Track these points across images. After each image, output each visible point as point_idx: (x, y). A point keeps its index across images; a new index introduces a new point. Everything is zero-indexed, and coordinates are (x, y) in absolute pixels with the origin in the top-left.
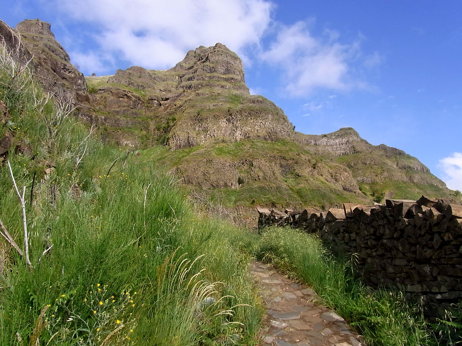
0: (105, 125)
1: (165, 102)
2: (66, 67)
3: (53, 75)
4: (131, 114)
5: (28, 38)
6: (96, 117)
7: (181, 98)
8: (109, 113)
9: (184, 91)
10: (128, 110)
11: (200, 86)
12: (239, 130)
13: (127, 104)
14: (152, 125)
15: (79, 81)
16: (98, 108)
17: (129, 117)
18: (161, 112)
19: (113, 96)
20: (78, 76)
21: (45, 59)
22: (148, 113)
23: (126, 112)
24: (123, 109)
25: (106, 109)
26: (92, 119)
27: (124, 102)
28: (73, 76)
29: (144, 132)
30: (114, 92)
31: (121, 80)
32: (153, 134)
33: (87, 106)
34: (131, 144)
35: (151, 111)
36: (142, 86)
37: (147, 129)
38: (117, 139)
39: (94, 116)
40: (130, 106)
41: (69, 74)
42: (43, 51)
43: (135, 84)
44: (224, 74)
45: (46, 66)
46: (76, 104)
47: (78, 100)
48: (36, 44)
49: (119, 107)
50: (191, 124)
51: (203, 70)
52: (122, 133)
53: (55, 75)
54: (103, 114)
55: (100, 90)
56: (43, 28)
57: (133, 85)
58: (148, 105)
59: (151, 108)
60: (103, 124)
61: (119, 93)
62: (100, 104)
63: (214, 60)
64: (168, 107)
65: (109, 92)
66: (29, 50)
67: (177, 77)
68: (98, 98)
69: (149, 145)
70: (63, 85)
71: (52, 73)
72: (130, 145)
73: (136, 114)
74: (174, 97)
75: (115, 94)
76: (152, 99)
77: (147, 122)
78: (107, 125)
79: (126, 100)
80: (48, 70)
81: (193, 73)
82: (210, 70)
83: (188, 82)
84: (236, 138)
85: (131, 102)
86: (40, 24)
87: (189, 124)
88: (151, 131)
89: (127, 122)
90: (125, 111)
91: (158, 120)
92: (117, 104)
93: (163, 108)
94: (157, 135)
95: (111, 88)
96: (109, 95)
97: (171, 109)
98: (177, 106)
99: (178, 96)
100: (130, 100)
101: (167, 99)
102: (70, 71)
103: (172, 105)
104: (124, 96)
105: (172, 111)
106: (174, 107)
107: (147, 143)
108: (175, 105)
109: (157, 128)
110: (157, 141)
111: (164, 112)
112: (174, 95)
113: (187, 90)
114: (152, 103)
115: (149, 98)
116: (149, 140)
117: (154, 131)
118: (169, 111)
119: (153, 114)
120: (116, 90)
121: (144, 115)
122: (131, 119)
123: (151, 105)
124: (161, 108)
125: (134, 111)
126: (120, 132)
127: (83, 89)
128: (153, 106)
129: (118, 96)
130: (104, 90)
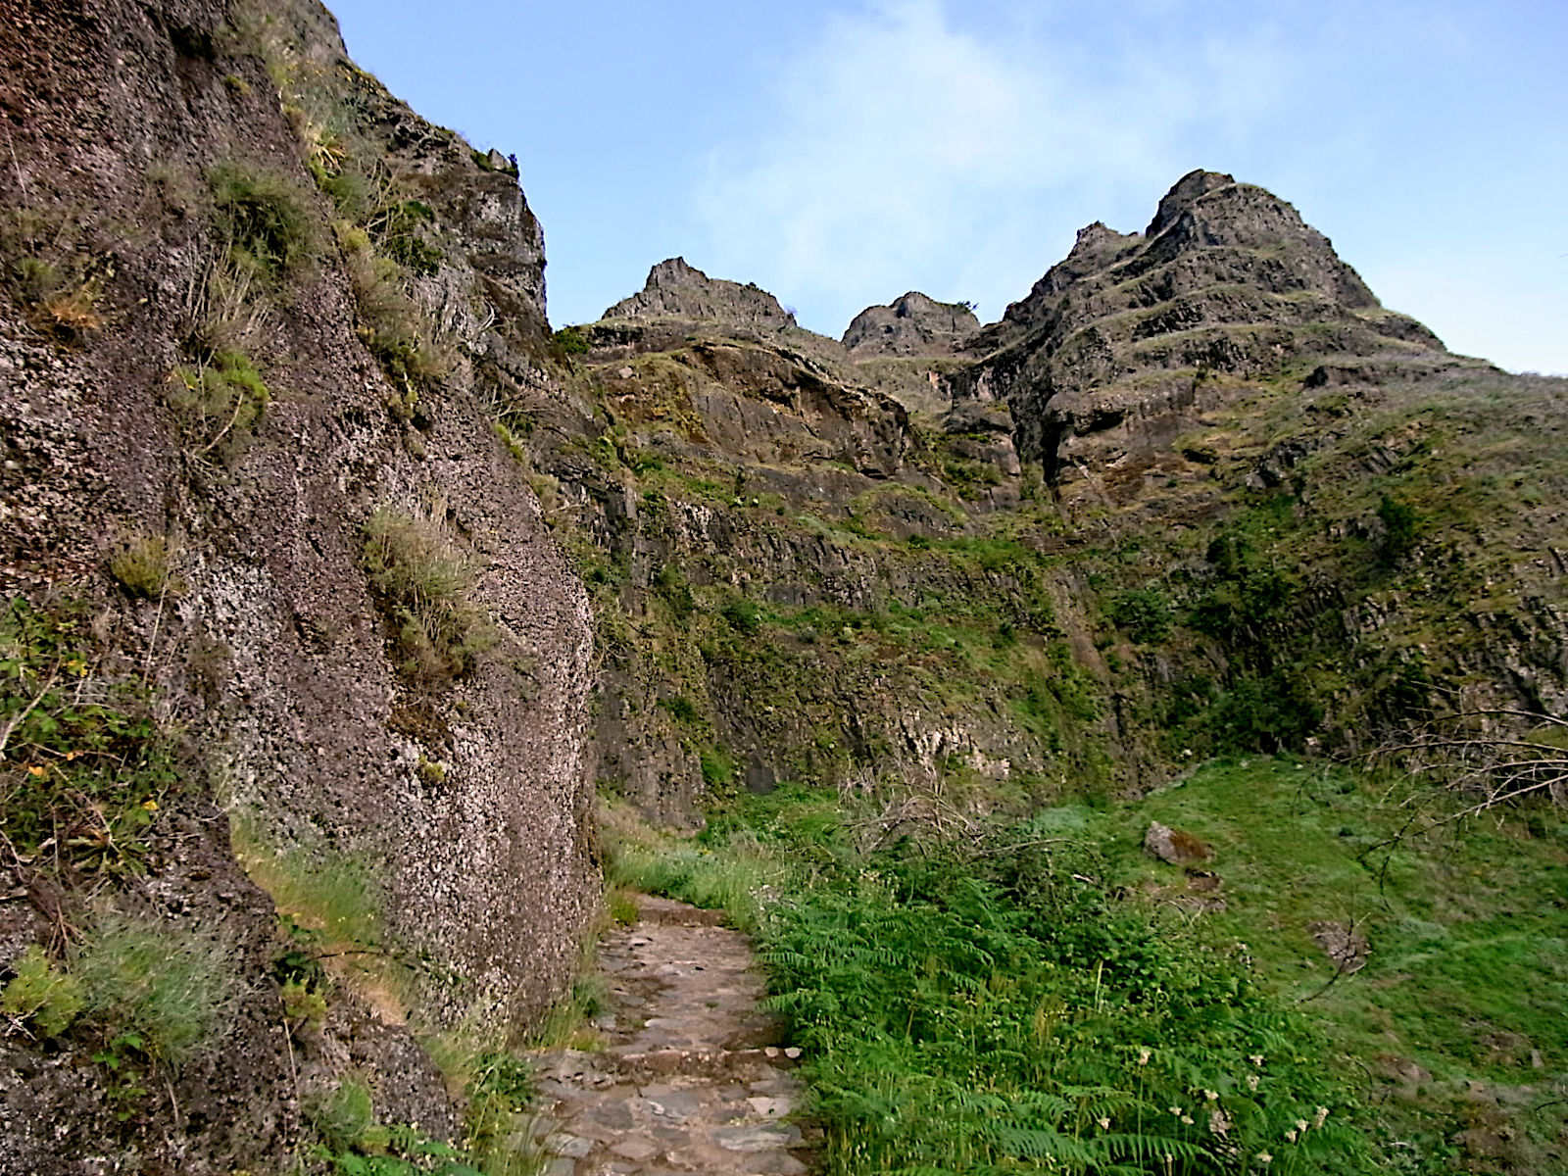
0: (728, 579)
1: (1096, 441)
4: (887, 516)
6: (652, 503)
7: (1207, 417)
8: (740, 480)
9: (1201, 376)
10: (856, 488)
13: (827, 444)
15: (493, 210)
16: (641, 441)
18: (1095, 508)
19: (718, 376)
20: (474, 173)
22: (992, 520)
23: (846, 497)
24: (822, 469)
25: (705, 455)
26: (618, 521)
27: (800, 427)
28: (430, 167)
29: (1034, 657)
32: (1101, 672)
33: (577, 404)
34: (988, 753)
35: (1006, 507)
37: (1041, 626)
38: (853, 710)
39: (632, 496)
40: (860, 455)
46: (491, 358)
49: (786, 456)
52: (882, 654)
54: (699, 487)
55: (605, 335)
58: (964, 466)
60: (708, 572)
61: (756, 362)
62: (654, 417)
64: (1134, 472)
65: (685, 353)
67: (934, 379)
69: (1106, 760)
72: (979, 759)
73: (914, 514)
74: (1157, 406)
75: (735, 363)
76: (986, 425)
77: (1029, 575)
78: (743, 584)
79: (811, 418)
85: (858, 430)
88: (1079, 647)
89: (884, 572)
90: (835, 485)
91: (1095, 566)
92: (767, 437)
93: (1097, 479)
94: (1152, 679)
95: (696, 328)
96: (688, 371)
97: (1172, 485)
98: (1222, 461)
99: (1183, 400)
100: (847, 418)
101: (1105, 420)
102: (403, 130)
103: (1162, 460)
104: (792, 387)
105: (1189, 493)
106: (1195, 467)
107: (1086, 749)
108: (1192, 455)
109: (1119, 625)
110: (1167, 727)
111: (1120, 504)
112: (1149, 397)
113: (1211, 372)
114: (991, 452)
115: (947, 424)
116: (1090, 719)
117: (1100, 648)
118: (1162, 495)
119: (1038, 522)
120: (732, 342)
121: (967, 525)
122: (903, 554)
123: (985, 466)
124: (1084, 484)
125: (899, 492)
126: (864, 649)
127: (528, 266)
128: (1006, 473)
129: (751, 378)
130: (636, 335)
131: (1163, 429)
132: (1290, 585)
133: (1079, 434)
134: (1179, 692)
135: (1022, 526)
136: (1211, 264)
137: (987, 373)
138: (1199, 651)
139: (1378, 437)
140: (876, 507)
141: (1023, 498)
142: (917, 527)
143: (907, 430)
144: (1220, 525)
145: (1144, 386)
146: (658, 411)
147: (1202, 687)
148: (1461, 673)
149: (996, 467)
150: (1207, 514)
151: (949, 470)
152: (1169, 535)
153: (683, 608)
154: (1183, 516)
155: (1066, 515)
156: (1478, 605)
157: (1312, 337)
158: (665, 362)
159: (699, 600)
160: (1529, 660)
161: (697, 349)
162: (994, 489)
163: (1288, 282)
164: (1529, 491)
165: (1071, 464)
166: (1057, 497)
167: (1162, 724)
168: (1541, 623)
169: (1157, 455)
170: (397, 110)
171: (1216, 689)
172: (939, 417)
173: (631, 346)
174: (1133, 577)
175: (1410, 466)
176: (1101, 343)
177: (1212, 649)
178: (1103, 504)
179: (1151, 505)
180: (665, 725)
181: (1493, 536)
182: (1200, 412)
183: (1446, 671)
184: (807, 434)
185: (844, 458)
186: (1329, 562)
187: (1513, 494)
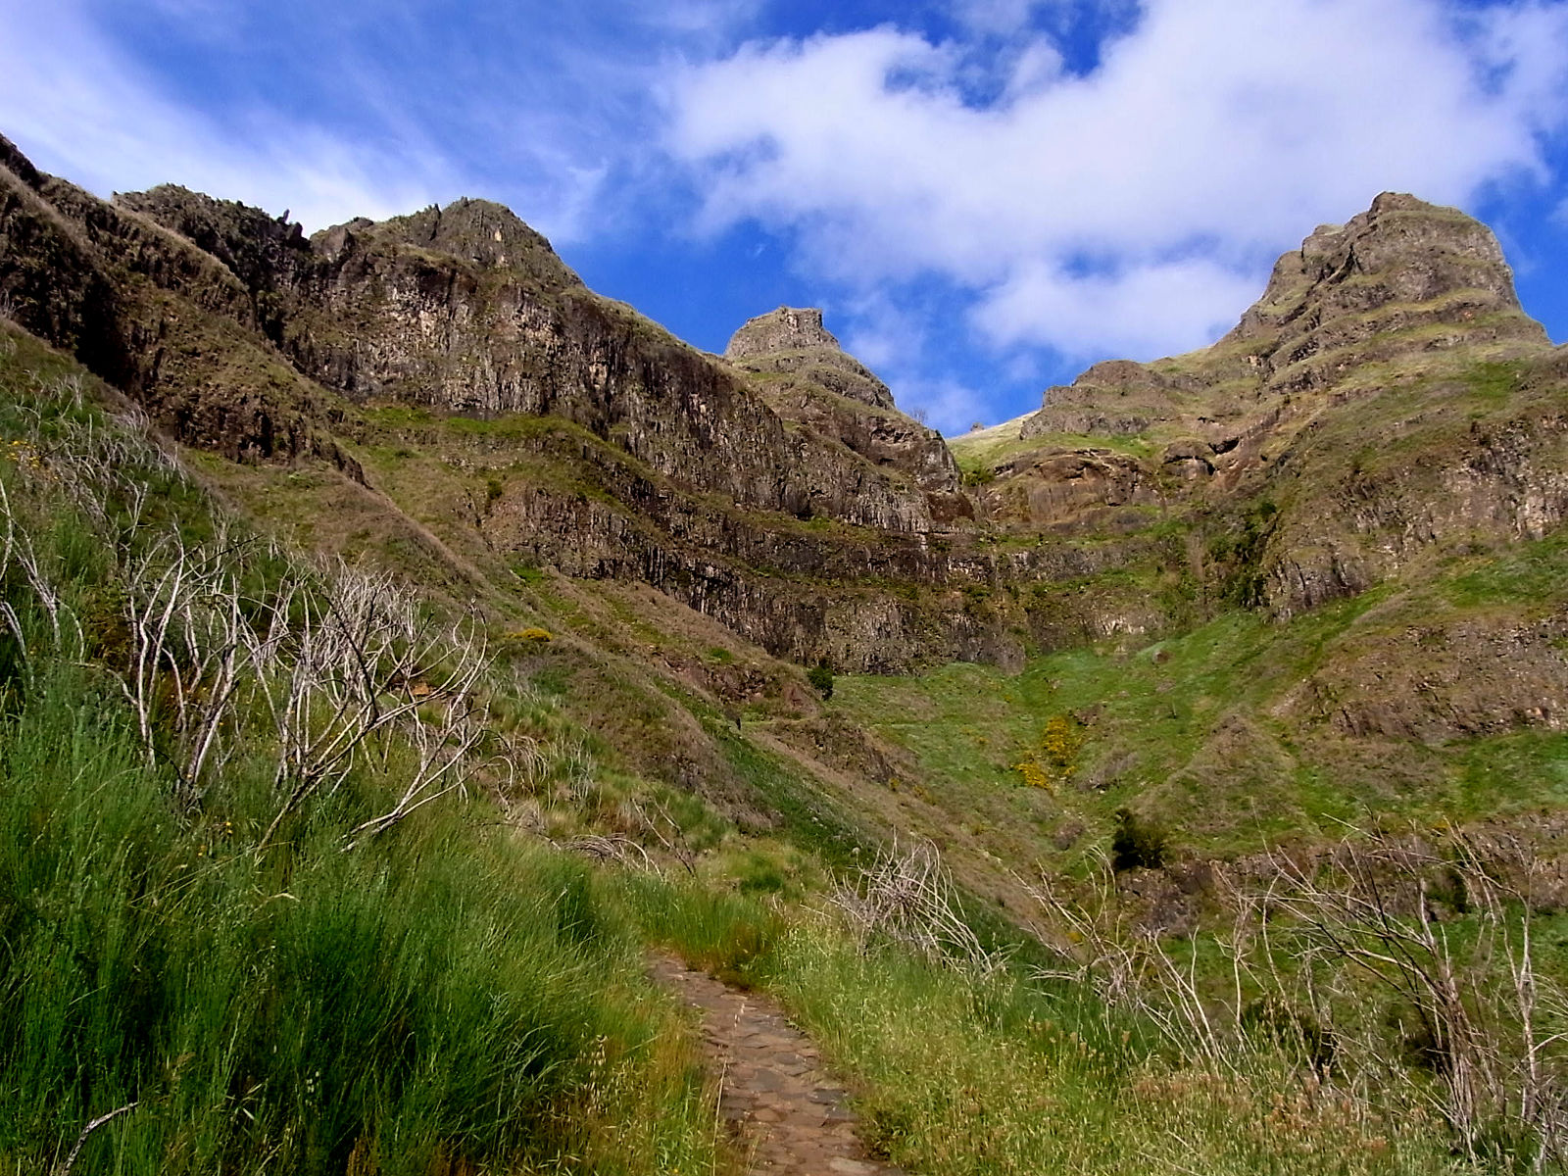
0: (1035, 578)
1: (1227, 455)
2: (886, 424)
3: (849, 461)
4: (1115, 525)
5: (763, 371)
7: (1280, 430)
8: (1041, 535)
9: (1287, 402)
10: (1102, 514)
11: (1341, 368)
12: (1533, 493)
13: (1095, 495)
14: (1196, 550)
15: (932, 459)
16: (1002, 529)
17: (1113, 536)
18: (1217, 493)
19: (1046, 478)
20: (925, 443)
21: (819, 418)
22: (1173, 509)
23: (1097, 521)
24: (1084, 513)
25: (1028, 527)
26: (989, 570)
27: (1084, 489)
28: (909, 445)
29: (1171, 577)
30: (1046, 464)
31: (1063, 419)
32: (1202, 578)
33: (969, 530)
34: (1133, 626)
35: (1184, 499)
36: (1137, 422)
37: (1177, 561)
38: (1084, 618)
39: (993, 558)
40: (1108, 497)
41: (896, 445)
42: (811, 396)
43: (1113, 422)
44: (1428, 297)
45: (825, 439)
46: (931, 531)
47: (935, 518)
48: (787, 380)
49: (1071, 510)
50: (1334, 513)
51: (1345, 307)
52: (1096, 594)
53: (855, 459)
54: (1023, 543)
55: (1000, 469)
57: (1107, 427)
58: (1169, 480)
59: (1180, 487)
60: (1027, 577)
61: (1061, 464)
62: (1009, 515)
63: (1377, 258)
64: (1238, 471)
65: (1030, 470)
66: (770, 405)
67: (1253, 360)
68: (998, 498)
69: (1196, 616)
70: (884, 481)
71: (844, 455)
72: (1130, 629)
73: (1130, 519)
74: (1256, 430)
75: (1052, 469)
76: (1178, 458)
77: (1176, 539)
78: (1042, 578)
79: (1091, 481)
80: (833, 449)
81: (1306, 330)
82: (1370, 298)
83: (1295, 365)
84: (1525, 527)
85: (1109, 484)
86: (792, 318)
87: (1327, 515)
88: (1195, 568)
89: (1107, 555)
90: (1091, 517)
91: (1211, 525)
92: (1063, 503)
93: (1223, 478)
94: (1220, 577)
95: (1038, 454)
96: (1030, 480)
97: (1250, 476)
98: (1270, 461)
99: (1270, 423)
100: (1104, 479)
102: (897, 433)
103: (1251, 462)
104: (1082, 469)
105: (1255, 481)
107: (1189, 613)
108: (1263, 458)
109: (1213, 554)
110: (1222, 598)
111: (1229, 490)
112: (1254, 425)
114: (1182, 470)
115: (1167, 458)
116: (1193, 599)
117: (1204, 566)
118: (1245, 483)
119: (1193, 506)
120: (1053, 457)
121: (1160, 516)
122: (1120, 542)
124: (1218, 480)
125: (1125, 511)
126: (1089, 593)
127: (945, 481)
128: (1187, 480)
129: (1062, 473)
130: (1012, 466)
131: (1259, 441)
133: (1221, 452)
134: (1228, 582)
135: (1186, 510)
138: (1236, 563)
140: (1110, 523)
141: (1191, 493)
145: (1256, 417)
146: (1011, 511)
147: (1237, 578)
149: (1182, 478)
150: (1257, 491)
151: (1164, 483)
152: (1240, 506)
153: (1016, 595)
154: (1248, 494)
155: (1206, 500)
158: (1019, 479)
159: (1022, 590)
162: (1181, 490)
163: (1385, 299)
166: (1205, 489)
167: (1220, 597)
169: (1251, 459)
170: (894, 425)
173: (1010, 472)
178: (1222, 491)
179: (1240, 489)
180: (1011, 639)
182: (1278, 426)
184: (1086, 493)
185: (1100, 500)
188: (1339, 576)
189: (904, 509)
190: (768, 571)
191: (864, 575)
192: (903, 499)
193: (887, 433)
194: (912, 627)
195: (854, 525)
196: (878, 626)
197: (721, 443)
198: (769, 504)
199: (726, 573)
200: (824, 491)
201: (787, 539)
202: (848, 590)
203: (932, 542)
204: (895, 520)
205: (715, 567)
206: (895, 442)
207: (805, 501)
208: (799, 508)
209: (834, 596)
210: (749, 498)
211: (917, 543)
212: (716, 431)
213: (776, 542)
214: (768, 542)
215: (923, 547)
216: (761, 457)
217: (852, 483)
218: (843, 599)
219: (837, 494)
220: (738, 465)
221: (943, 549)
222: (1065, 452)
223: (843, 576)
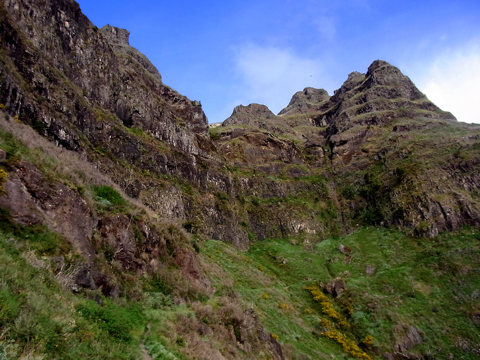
0: (252, 194)
1: (341, 148)
2: (169, 93)
4: (289, 173)
6: (235, 179)
7: (369, 139)
8: (255, 170)
9: (368, 128)
10: (282, 166)
11: (390, 118)
13: (276, 156)
14: (332, 192)
15: (197, 116)
16: (232, 164)
17: (289, 178)
18: (340, 166)
19: (250, 142)
20: (192, 107)
21: (135, 74)
22: (315, 170)
23: (280, 169)
24: (273, 163)
25: (247, 165)
26: (228, 185)
27: (270, 152)
28: (182, 107)
29: (323, 204)
30: (250, 135)
31: (248, 120)
32: (339, 207)
33: (218, 160)
34: (311, 229)
35: (319, 166)
36: (278, 130)
37: (325, 197)
38: (281, 221)
39: (231, 179)
40: (283, 158)
41: (173, 105)
42: (130, 61)
43: (269, 126)
44: (414, 99)
46: (199, 155)
47: (201, 148)
49: (266, 161)
54: (245, 173)
55: (223, 134)
56: (118, 36)
57: (267, 128)
58: (310, 156)
59: (316, 160)
60: (248, 193)
61: (258, 137)
62: (235, 157)
64: (349, 156)
65: (241, 137)
67: (310, 120)
68: (228, 147)
69: (339, 228)
72: (308, 230)
73: (296, 171)
74: (356, 138)
75: (253, 138)
76: (315, 145)
77: (323, 184)
78: (256, 195)
79: (272, 149)
83: (359, 116)
85: (283, 151)
86: (113, 30)
88: (334, 201)
89: (288, 187)
90: (277, 167)
91: (339, 180)
92: (261, 157)
93: (341, 158)
94: (351, 208)
95: (244, 130)
96: (243, 142)
97: (358, 159)
98: (370, 152)
99: (362, 136)
100: (280, 149)
101: (343, 143)
102: (176, 99)
103: (357, 152)
104: (268, 142)
105: (362, 161)
106: (364, 154)
107: (335, 225)
108: (364, 151)
109: (344, 195)
110: (353, 219)
111: (346, 164)
112: (354, 135)
113: (372, 126)
114: (316, 152)
115: (306, 145)
116: (336, 218)
117: (339, 201)
118: (356, 162)
119: (326, 170)
120: (253, 133)
121: (309, 172)
122: (293, 182)
123: (315, 156)
124: (338, 159)
125: (292, 167)
126: (283, 207)
127: (205, 129)
128: (320, 157)
129: (257, 141)
130: (230, 133)
131: (358, 143)
132: (380, 186)
133: (337, 146)
134: (357, 211)
135: (322, 171)
136: (376, 92)
137: (325, 117)
138: (361, 201)
139: (402, 149)
140: (287, 171)
141: (323, 164)
142: (296, 175)
143: (295, 149)
144: (368, 169)
145: (354, 132)
146: (236, 155)
147: (361, 209)
148: (410, 209)
149: (317, 156)
150: (365, 166)
151: (306, 157)
152: (357, 172)
153: (243, 202)
154: (360, 167)
155: (333, 168)
156: (414, 193)
157: (400, 113)
158: (237, 140)
159: (246, 200)
160: (423, 206)
161: (245, 136)
162: (317, 162)
163: (397, 95)
164: (429, 166)
165: (335, 154)
166: (332, 163)
167: (352, 218)
168: (425, 198)
169: (355, 151)
170: (174, 94)
171: (365, 210)
172: (304, 143)
173: (229, 136)
174: (348, 183)
175: (407, 157)
176: (347, 117)
177: (364, 200)
178: (342, 164)
179: (353, 164)
180: (240, 228)
181: (420, 177)
182: (367, 138)
183: (407, 208)
184: (271, 154)
185: (280, 159)
186: (388, 181)
187: (425, 166)
188: (466, 213)
189: (185, 138)
190: (104, 152)
191: (164, 172)
192: (184, 131)
193: (169, 97)
194: (190, 213)
195: (157, 139)
196: (172, 208)
197: (78, 52)
198: (107, 106)
199: (74, 140)
200: (140, 112)
201: (117, 134)
202: (154, 179)
203: (199, 162)
204: (180, 143)
205: (67, 132)
206: (174, 103)
207: (129, 114)
208: (125, 116)
209: (146, 181)
210: (94, 96)
211: (190, 160)
212: (75, 43)
213: (110, 133)
214: (105, 131)
215: (194, 163)
216: (104, 73)
217: (157, 112)
218: (151, 184)
219: (148, 118)
220: (88, 71)
221: (204, 167)
222: (259, 132)
223: (152, 170)
